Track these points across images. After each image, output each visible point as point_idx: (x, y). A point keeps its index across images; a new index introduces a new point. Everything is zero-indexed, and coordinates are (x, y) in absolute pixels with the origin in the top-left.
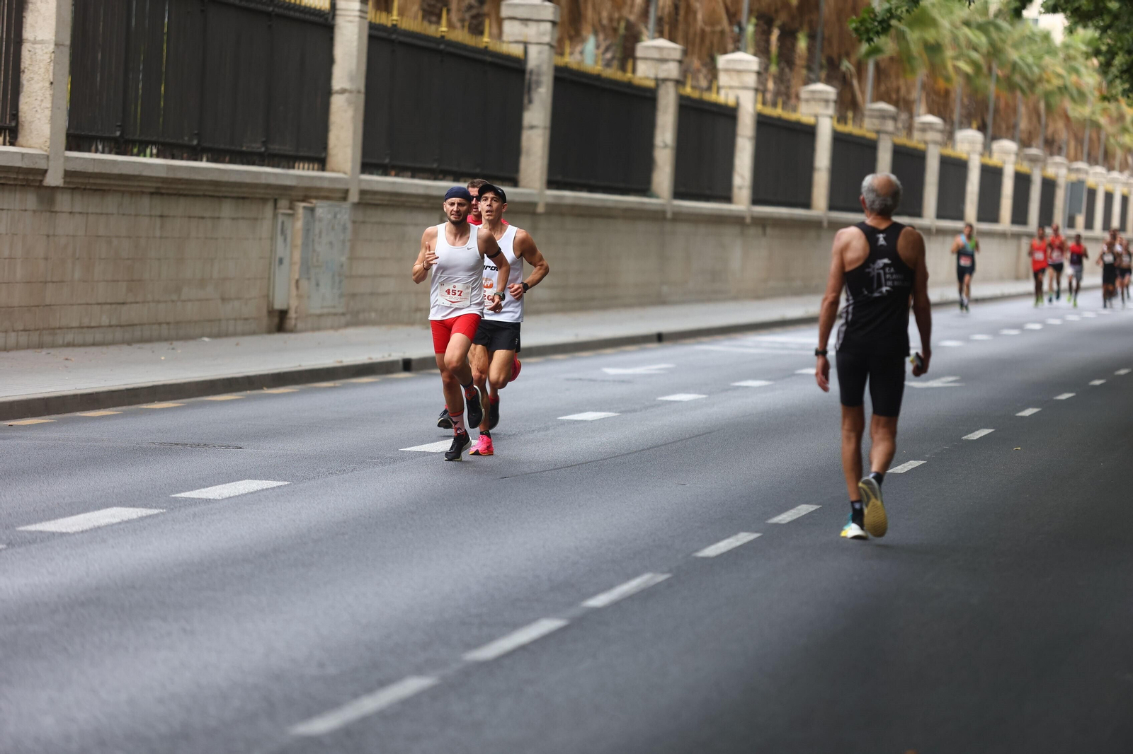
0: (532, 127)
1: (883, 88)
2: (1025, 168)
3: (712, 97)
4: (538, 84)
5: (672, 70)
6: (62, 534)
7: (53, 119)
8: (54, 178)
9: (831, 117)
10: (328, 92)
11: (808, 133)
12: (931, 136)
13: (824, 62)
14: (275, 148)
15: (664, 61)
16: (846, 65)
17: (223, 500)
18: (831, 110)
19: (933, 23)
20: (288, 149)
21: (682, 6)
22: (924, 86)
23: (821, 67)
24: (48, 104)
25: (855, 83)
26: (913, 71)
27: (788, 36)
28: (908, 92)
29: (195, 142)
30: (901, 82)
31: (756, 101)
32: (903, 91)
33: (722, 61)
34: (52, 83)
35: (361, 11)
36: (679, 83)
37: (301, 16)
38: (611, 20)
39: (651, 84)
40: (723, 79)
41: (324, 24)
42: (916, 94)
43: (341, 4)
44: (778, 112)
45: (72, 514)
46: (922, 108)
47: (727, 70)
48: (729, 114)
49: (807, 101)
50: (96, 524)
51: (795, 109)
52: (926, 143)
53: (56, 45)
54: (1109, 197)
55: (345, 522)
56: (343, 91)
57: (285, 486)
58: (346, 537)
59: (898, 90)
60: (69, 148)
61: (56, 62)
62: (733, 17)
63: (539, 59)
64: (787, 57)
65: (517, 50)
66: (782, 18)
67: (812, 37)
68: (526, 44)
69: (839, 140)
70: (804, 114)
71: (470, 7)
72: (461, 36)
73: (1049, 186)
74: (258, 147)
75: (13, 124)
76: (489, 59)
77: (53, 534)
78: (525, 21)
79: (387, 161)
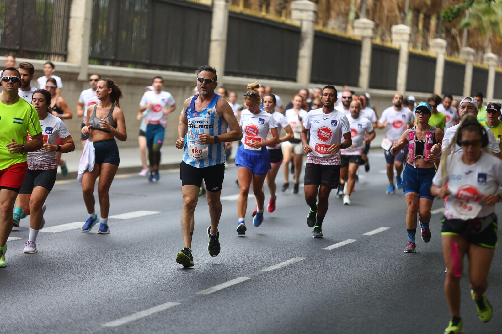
0: (304, 57)
1: (471, 41)
3: (388, 44)
4: (307, 38)
5: (369, 33)
6: (50, 233)
7: (83, 51)
8: (82, 77)
9: (444, 54)
10: (209, 41)
11: (433, 61)
12: (492, 63)
13: (444, 29)
14: (185, 64)
15: (365, 28)
16: (454, 31)
17: (127, 219)
18: (444, 51)
19: (494, 13)
20: (191, 65)
21: (378, 4)
22: (490, 41)
23: (442, 31)
24: (80, 44)
25: (458, 39)
26: (485, 33)
27: (427, 18)
28: (483, 42)
29: (148, 62)
30: (480, 39)
31: (409, 46)
32: (480, 43)
33: (395, 28)
34: (83, 36)
35: (226, 6)
36: (372, 38)
37: (197, 7)
38: (345, 9)
39: (359, 38)
40: (394, 37)
41: (208, 11)
42: (487, 43)
43: (216, 3)
44: (419, 51)
45: (58, 225)
46: (489, 50)
47: (397, 33)
48: (396, 53)
49: (433, 47)
50: (67, 229)
51: (427, 50)
52: (489, 66)
53: (86, 19)
55: (176, 231)
56: (216, 40)
57: (158, 214)
58: (173, 237)
59: (478, 42)
60: (90, 63)
61: (85, 26)
62: (401, 9)
63: (308, 28)
64: (426, 27)
65: (297, 23)
66: (424, 10)
67: (438, 18)
68: (301, 20)
69: (447, 64)
70: (432, 52)
71: (280, 4)
72: (272, 16)
74: (177, 64)
75: (65, 53)
76: (284, 27)
77: (46, 233)
78: (301, 10)
79: (236, 70)
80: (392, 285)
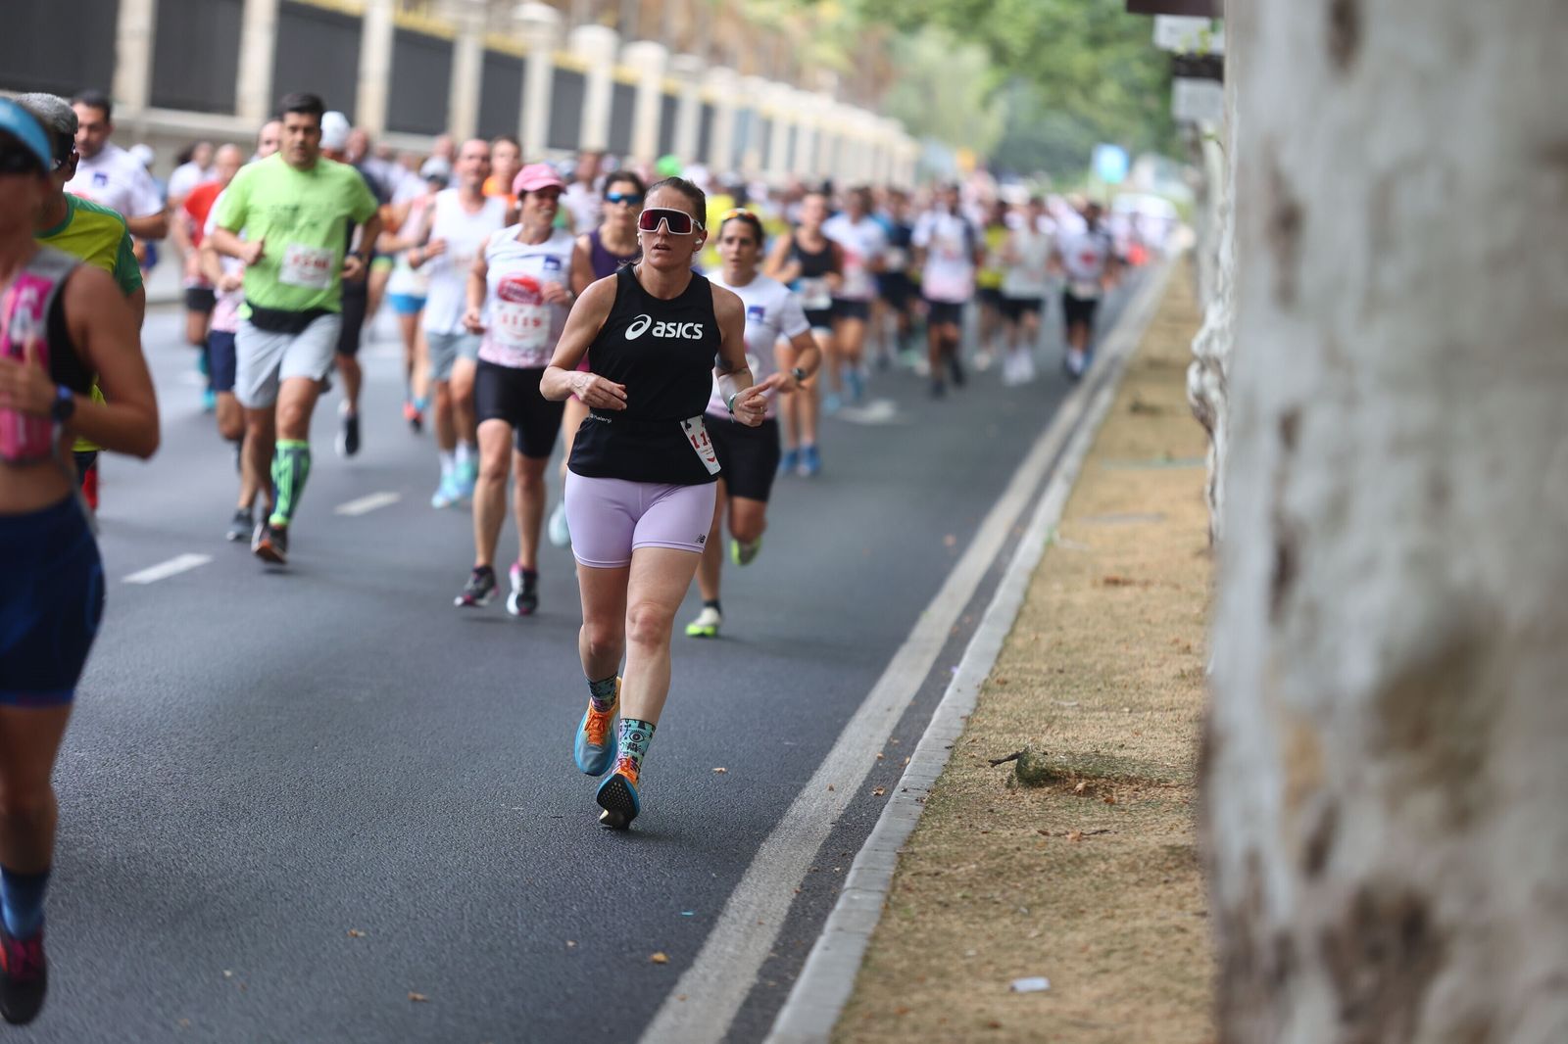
2: (675, 85)
11: (352, 26)
12: (538, 36)
52: (531, 44)
54: (793, 132)
69: (402, 39)
73: (708, 113)
80: (213, 739)
